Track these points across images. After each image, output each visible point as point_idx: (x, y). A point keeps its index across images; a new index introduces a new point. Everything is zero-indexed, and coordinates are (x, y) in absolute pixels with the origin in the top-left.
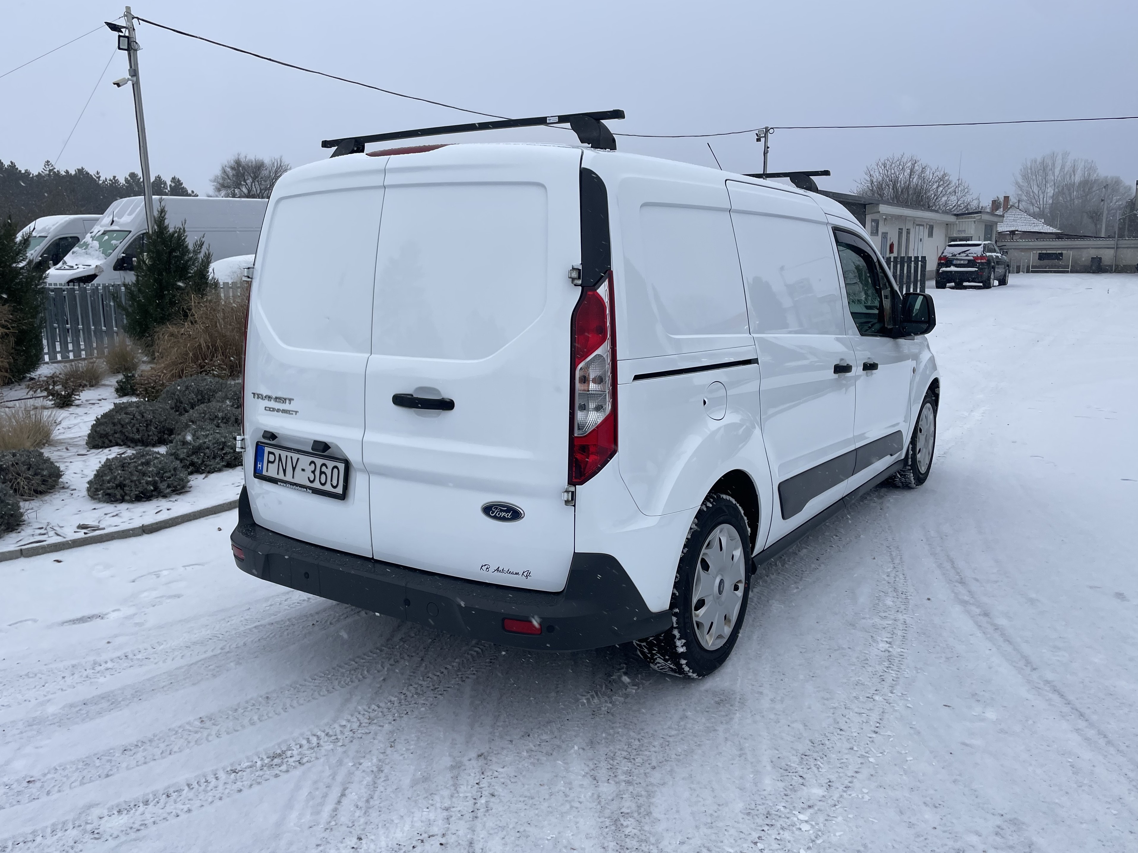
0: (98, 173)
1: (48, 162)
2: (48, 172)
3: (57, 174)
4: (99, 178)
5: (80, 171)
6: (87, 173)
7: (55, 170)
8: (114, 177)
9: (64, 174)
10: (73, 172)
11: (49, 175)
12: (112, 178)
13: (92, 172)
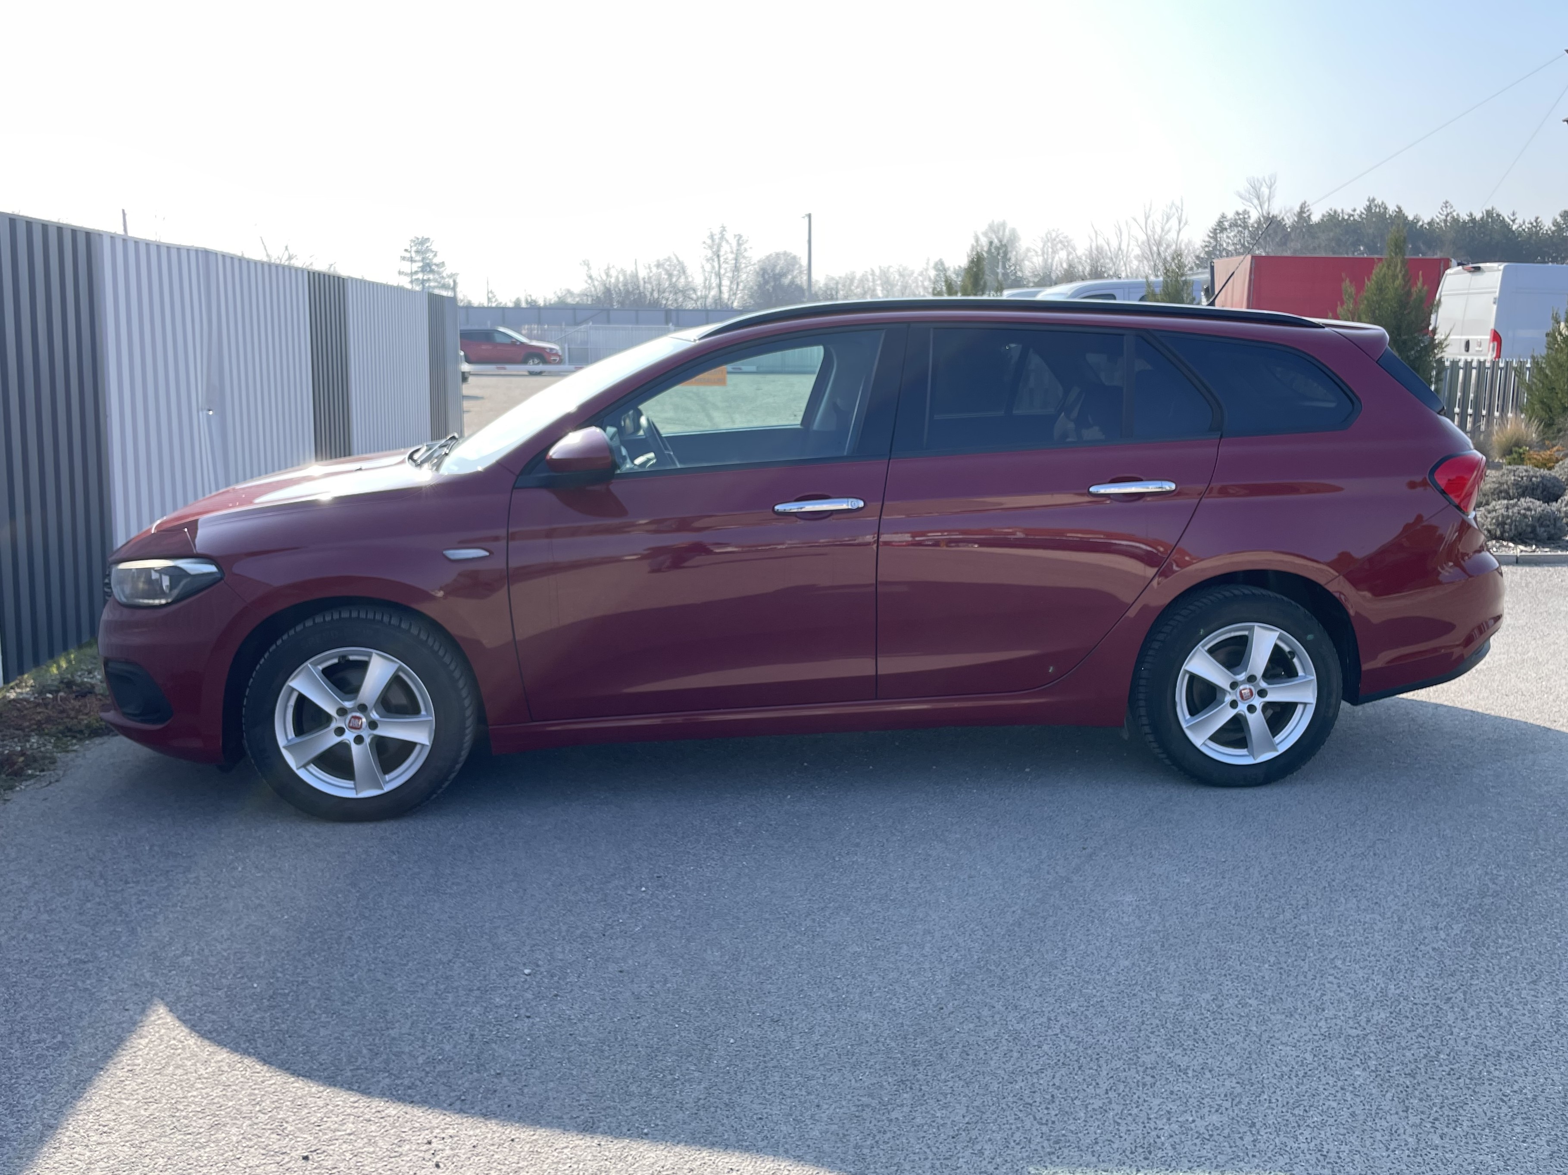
0: (1514, 214)
1: (1447, 202)
2: (1444, 217)
3: (1456, 220)
4: (1513, 221)
5: (1489, 213)
6: (1499, 215)
7: (1455, 214)
8: (1537, 218)
9: (1467, 218)
10: (1478, 216)
11: (1445, 221)
12: (1533, 220)
13: (1506, 215)
